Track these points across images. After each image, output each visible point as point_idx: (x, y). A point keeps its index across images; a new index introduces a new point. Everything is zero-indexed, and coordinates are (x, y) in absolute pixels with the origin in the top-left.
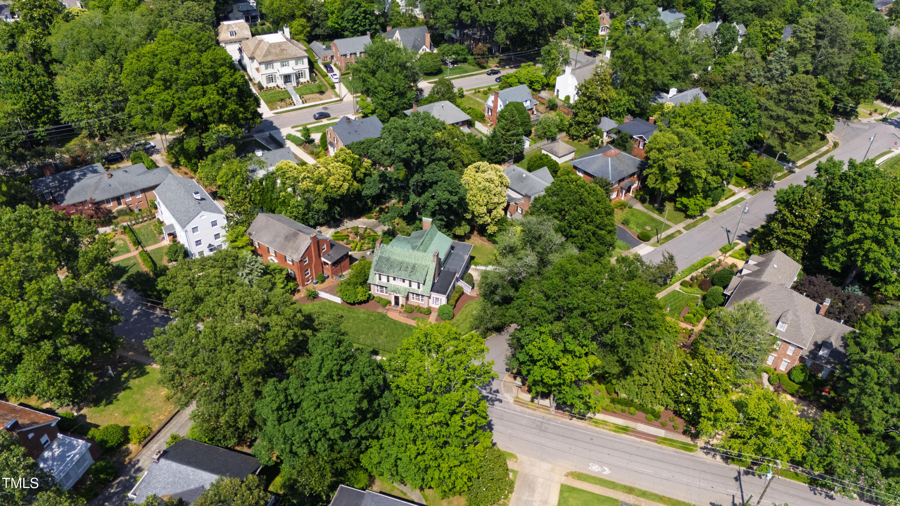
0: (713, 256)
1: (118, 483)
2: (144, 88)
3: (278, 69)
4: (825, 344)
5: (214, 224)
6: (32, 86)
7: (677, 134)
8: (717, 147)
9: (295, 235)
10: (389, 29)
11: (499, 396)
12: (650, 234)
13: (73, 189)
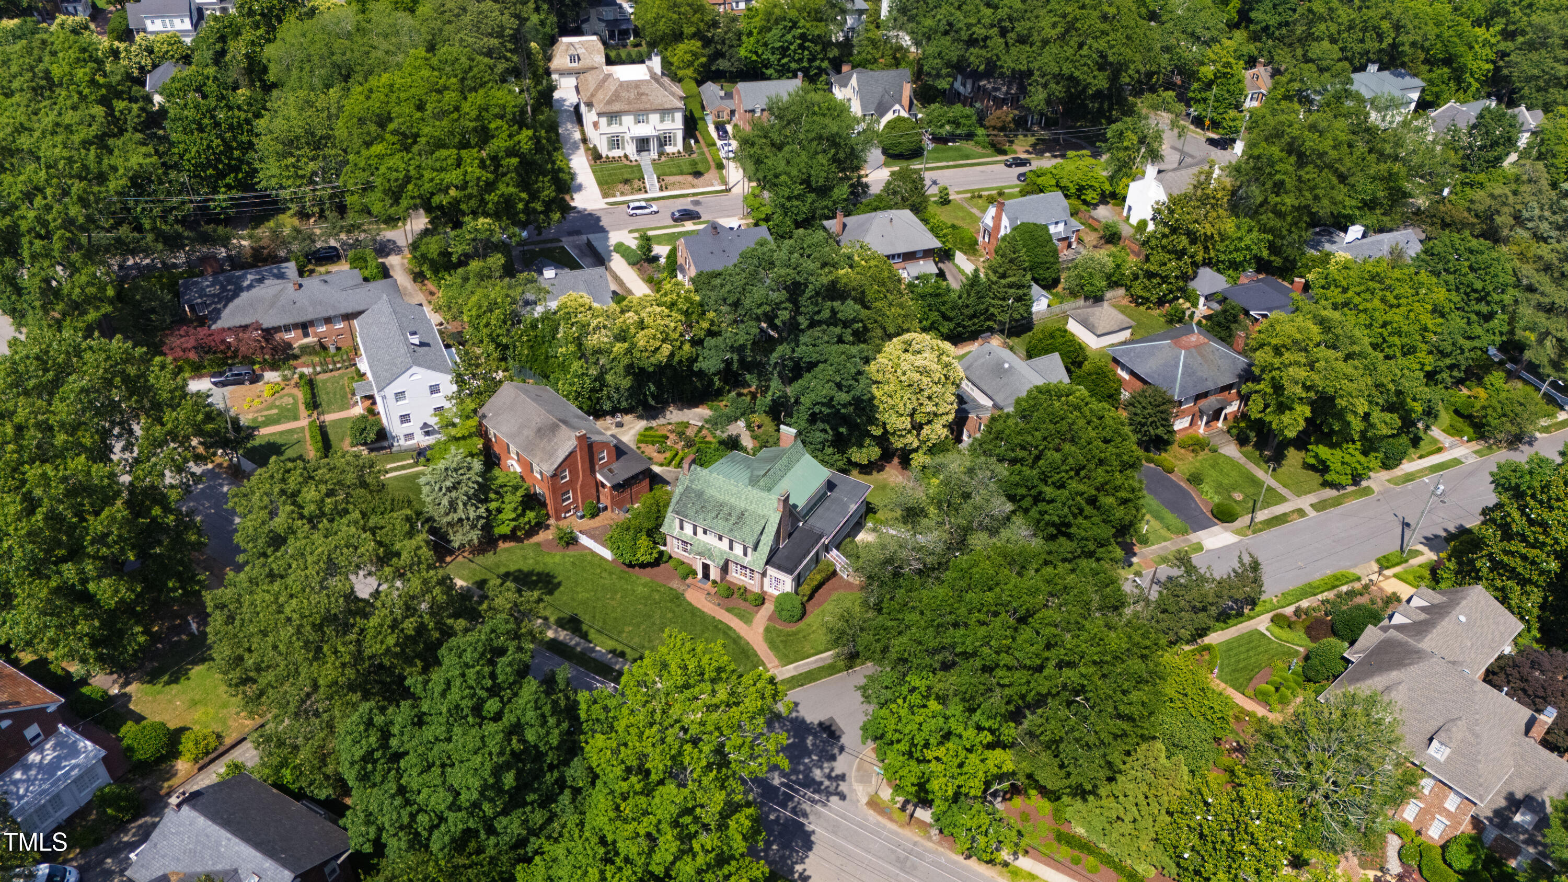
0: (1357, 571)
1: (140, 826)
2: (368, 145)
3: (631, 128)
4: (1529, 802)
5: (434, 389)
6: (217, 124)
7: (1321, 322)
8: (1404, 355)
9: (554, 428)
10: (845, 68)
11: (843, 787)
12: (1238, 509)
13: (237, 302)
